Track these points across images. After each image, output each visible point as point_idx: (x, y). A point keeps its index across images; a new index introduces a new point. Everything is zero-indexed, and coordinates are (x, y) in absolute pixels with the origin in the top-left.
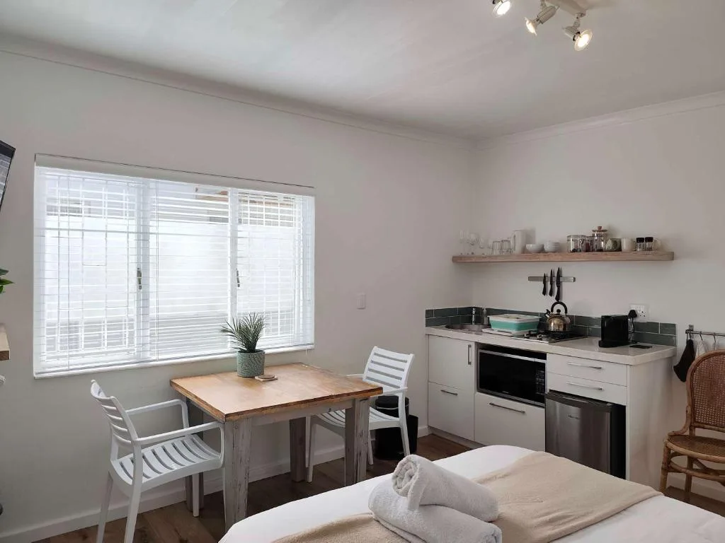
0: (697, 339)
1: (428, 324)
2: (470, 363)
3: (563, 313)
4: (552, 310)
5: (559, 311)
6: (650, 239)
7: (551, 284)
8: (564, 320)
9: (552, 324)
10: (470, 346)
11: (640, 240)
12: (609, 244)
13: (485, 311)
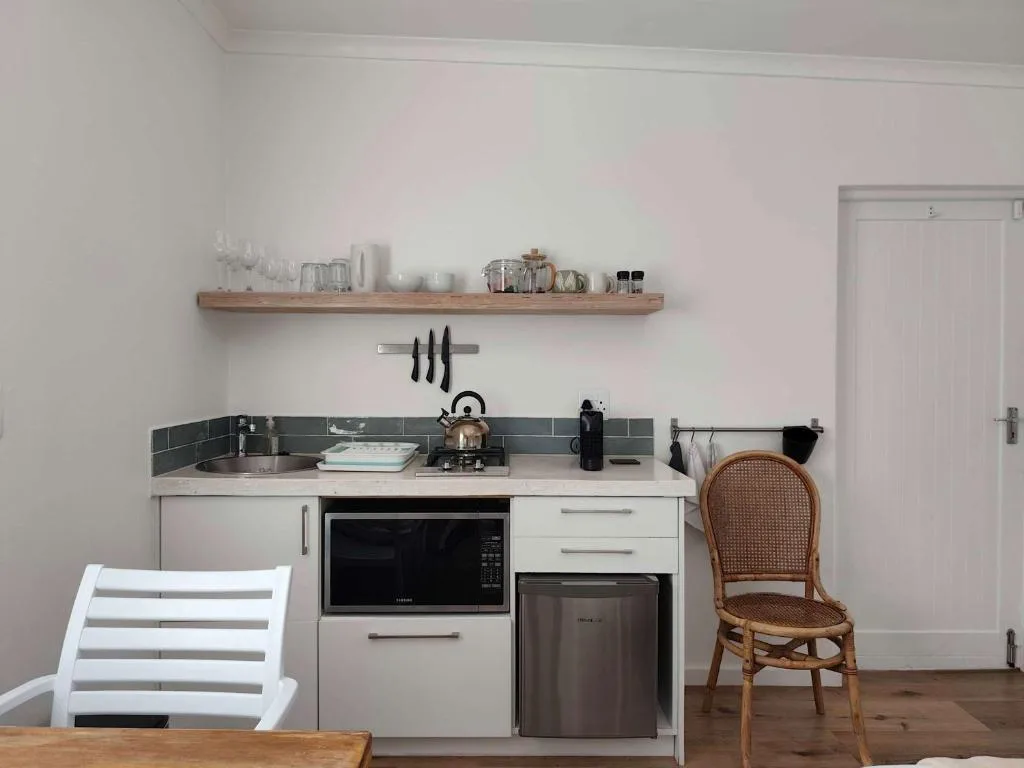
0: (685, 440)
1: (159, 468)
2: (305, 551)
3: (476, 413)
4: (453, 411)
5: (468, 409)
6: (639, 275)
7: (431, 358)
8: (480, 427)
9: (462, 436)
10: (305, 509)
11: (622, 275)
12: (571, 281)
13: (271, 423)
